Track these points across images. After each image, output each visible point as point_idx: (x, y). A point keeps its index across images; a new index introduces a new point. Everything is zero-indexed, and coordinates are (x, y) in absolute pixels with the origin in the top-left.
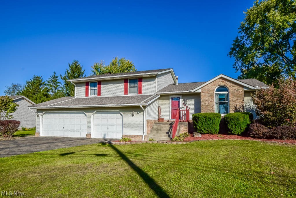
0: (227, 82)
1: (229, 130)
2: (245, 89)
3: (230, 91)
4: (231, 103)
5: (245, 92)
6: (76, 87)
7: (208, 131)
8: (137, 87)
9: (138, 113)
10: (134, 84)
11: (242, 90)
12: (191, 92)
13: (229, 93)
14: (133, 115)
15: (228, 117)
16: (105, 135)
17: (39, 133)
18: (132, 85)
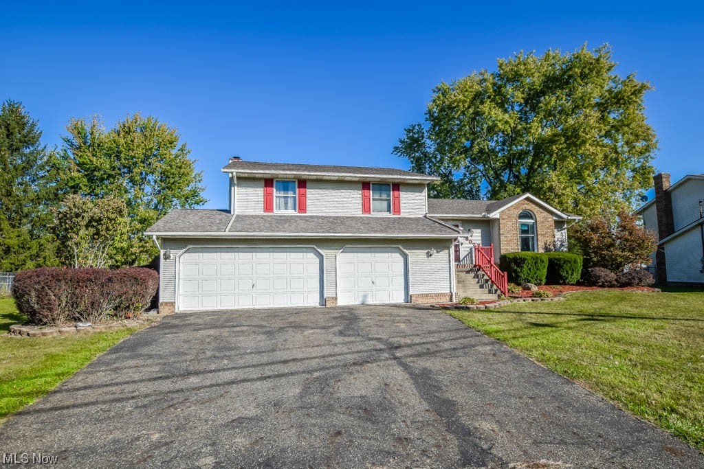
0: (533, 206)
1: (561, 277)
2: (554, 218)
3: (538, 219)
4: (540, 238)
5: (556, 222)
6: (236, 187)
7: (536, 280)
8: (389, 201)
9: (437, 252)
10: (381, 193)
11: (552, 219)
12: (488, 217)
13: (536, 222)
14: (429, 255)
15: (560, 259)
16: (365, 297)
17: (173, 304)
18: (377, 197)
